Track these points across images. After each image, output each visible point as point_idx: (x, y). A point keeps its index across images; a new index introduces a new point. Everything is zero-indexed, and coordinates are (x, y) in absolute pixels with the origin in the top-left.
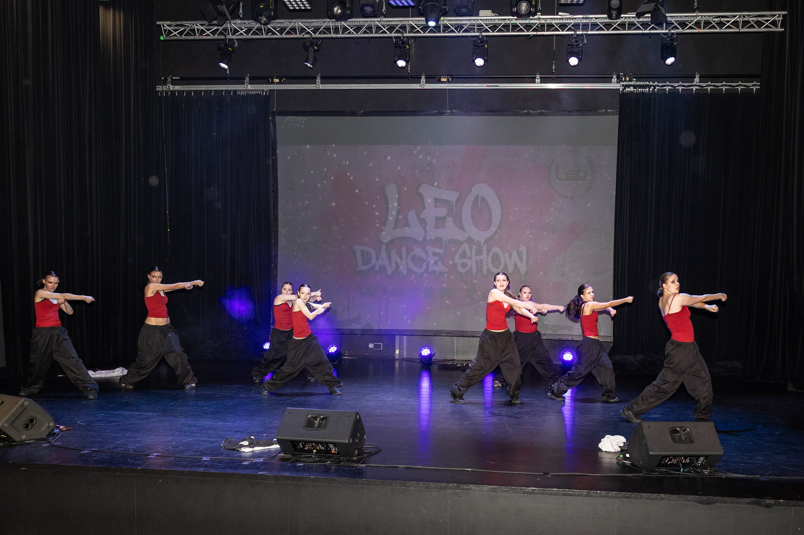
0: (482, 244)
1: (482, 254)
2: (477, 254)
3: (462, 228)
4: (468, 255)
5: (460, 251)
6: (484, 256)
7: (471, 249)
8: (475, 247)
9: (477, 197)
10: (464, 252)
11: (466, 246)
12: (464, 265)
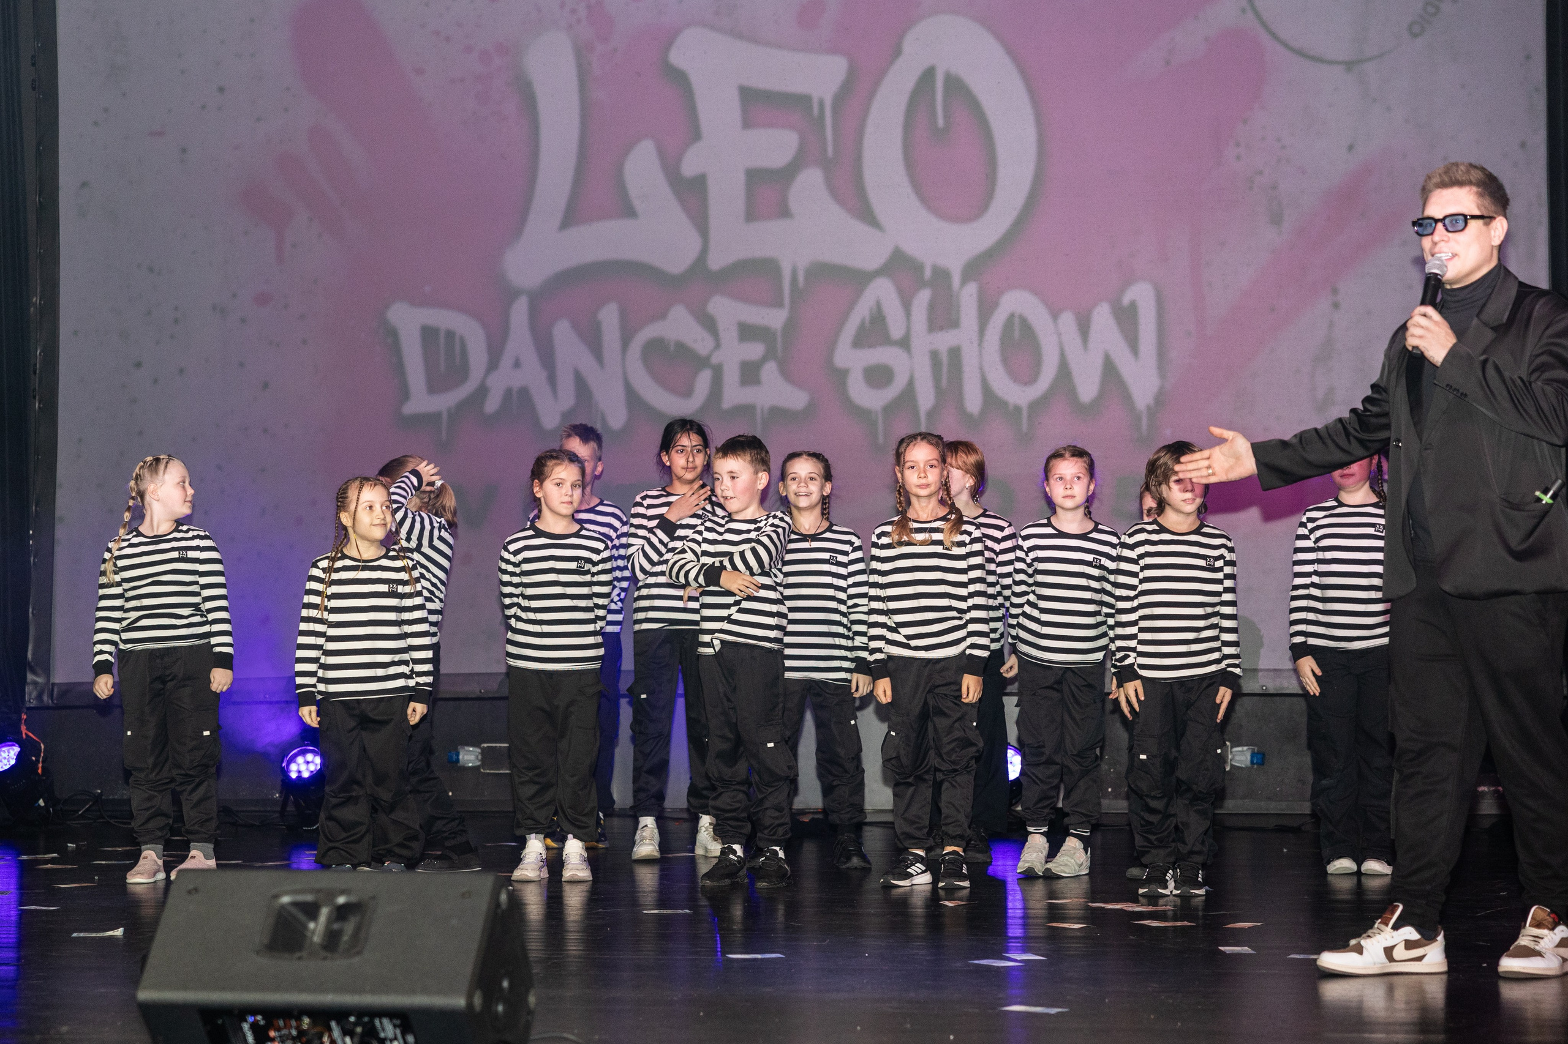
0: (956, 280)
1: (954, 323)
2: (934, 325)
3: (866, 214)
4: (896, 332)
5: (862, 311)
6: (965, 335)
7: (907, 305)
8: (923, 297)
9: (929, 75)
10: (878, 318)
11: (883, 291)
12: (879, 376)
